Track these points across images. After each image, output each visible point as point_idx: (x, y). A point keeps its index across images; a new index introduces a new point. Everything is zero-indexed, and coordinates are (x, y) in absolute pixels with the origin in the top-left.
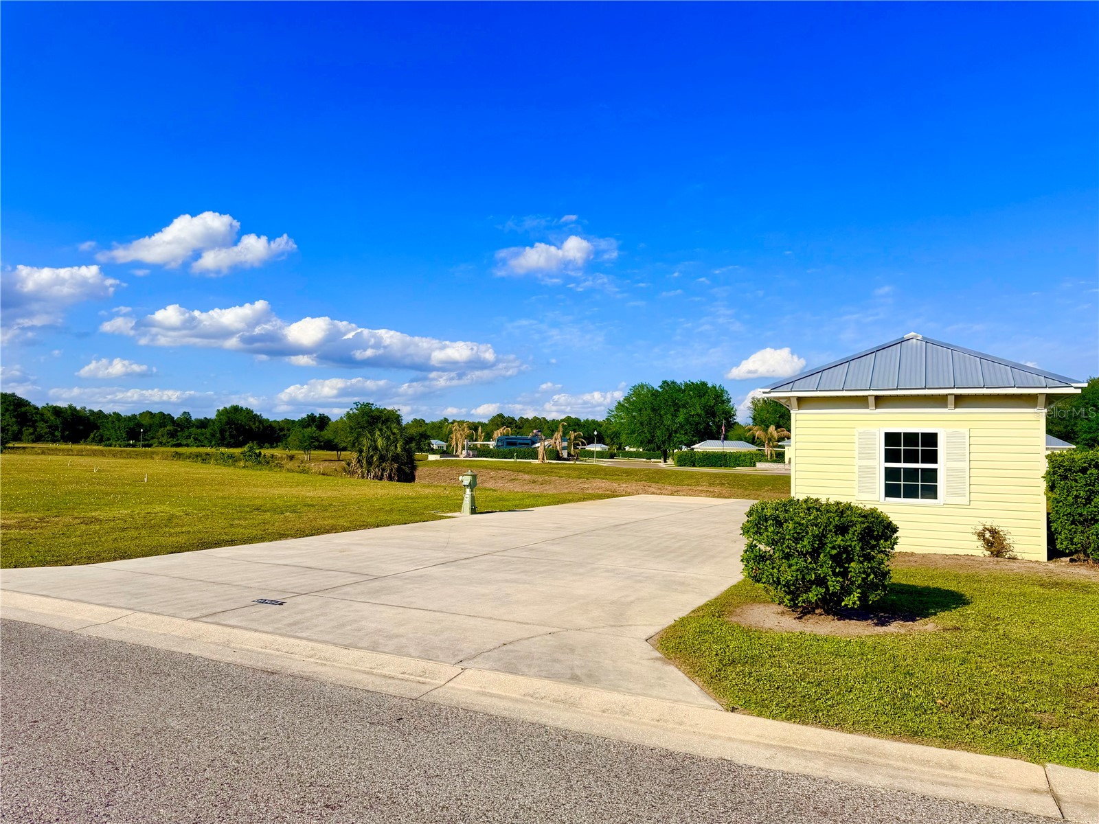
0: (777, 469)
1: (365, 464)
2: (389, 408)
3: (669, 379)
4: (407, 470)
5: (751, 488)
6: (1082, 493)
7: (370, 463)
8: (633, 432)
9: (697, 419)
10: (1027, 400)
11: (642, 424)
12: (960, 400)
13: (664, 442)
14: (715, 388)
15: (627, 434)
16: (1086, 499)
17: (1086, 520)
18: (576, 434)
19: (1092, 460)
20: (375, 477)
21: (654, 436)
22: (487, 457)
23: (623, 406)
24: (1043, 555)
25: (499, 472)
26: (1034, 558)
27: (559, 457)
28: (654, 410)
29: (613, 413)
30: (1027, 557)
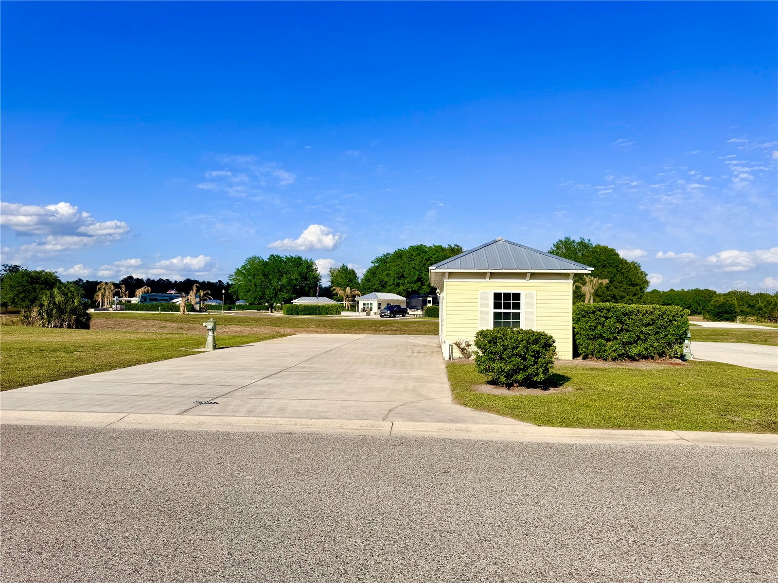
0: (355, 316)
1: (45, 316)
2: (48, 270)
3: (275, 254)
4: (84, 320)
5: (344, 328)
6: (593, 323)
7: (50, 316)
8: (249, 291)
9: (294, 282)
10: (565, 276)
11: (255, 285)
12: (533, 276)
13: (271, 298)
14: (307, 261)
15: (243, 292)
16: (594, 327)
17: (595, 337)
18: (205, 292)
19: (598, 307)
20: (56, 326)
21: (264, 294)
22: (133, 310)
23: (240, 271)
24: (571, 357)
25: (149, 321)
26: (567, 358)
27: (193, 310)
28: (264, 275)
29: (233, 277)
30: (564, 358)
